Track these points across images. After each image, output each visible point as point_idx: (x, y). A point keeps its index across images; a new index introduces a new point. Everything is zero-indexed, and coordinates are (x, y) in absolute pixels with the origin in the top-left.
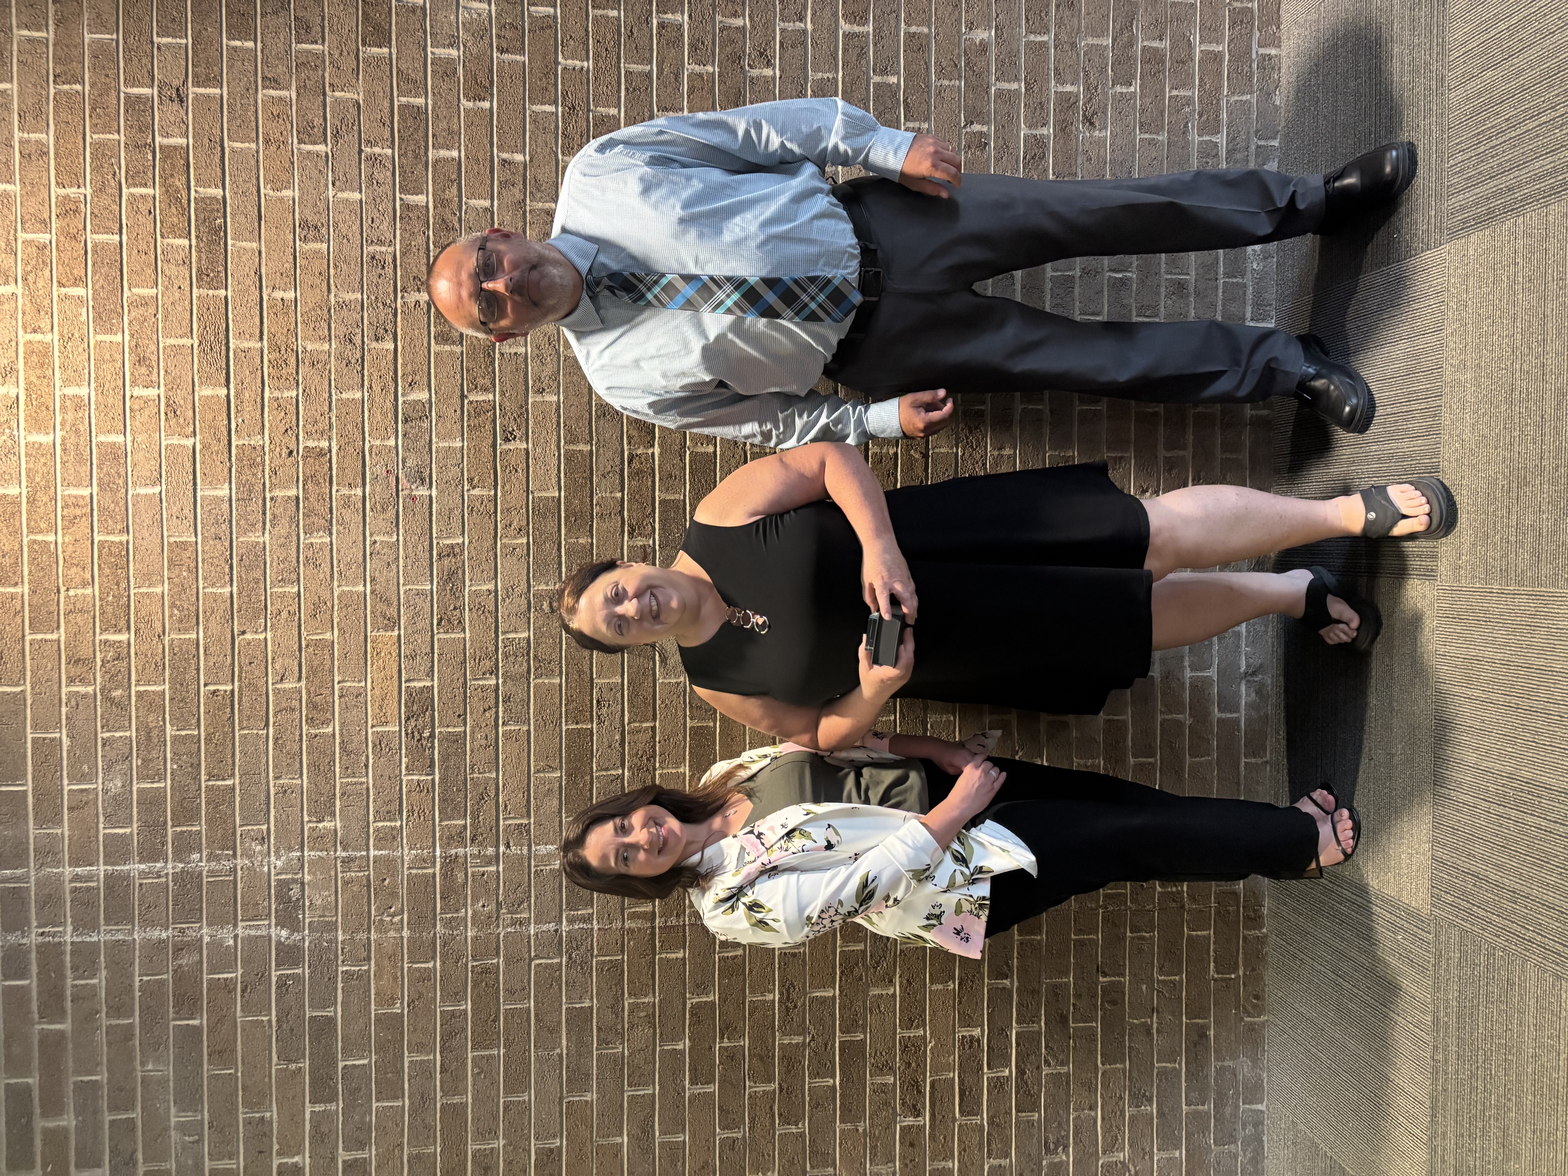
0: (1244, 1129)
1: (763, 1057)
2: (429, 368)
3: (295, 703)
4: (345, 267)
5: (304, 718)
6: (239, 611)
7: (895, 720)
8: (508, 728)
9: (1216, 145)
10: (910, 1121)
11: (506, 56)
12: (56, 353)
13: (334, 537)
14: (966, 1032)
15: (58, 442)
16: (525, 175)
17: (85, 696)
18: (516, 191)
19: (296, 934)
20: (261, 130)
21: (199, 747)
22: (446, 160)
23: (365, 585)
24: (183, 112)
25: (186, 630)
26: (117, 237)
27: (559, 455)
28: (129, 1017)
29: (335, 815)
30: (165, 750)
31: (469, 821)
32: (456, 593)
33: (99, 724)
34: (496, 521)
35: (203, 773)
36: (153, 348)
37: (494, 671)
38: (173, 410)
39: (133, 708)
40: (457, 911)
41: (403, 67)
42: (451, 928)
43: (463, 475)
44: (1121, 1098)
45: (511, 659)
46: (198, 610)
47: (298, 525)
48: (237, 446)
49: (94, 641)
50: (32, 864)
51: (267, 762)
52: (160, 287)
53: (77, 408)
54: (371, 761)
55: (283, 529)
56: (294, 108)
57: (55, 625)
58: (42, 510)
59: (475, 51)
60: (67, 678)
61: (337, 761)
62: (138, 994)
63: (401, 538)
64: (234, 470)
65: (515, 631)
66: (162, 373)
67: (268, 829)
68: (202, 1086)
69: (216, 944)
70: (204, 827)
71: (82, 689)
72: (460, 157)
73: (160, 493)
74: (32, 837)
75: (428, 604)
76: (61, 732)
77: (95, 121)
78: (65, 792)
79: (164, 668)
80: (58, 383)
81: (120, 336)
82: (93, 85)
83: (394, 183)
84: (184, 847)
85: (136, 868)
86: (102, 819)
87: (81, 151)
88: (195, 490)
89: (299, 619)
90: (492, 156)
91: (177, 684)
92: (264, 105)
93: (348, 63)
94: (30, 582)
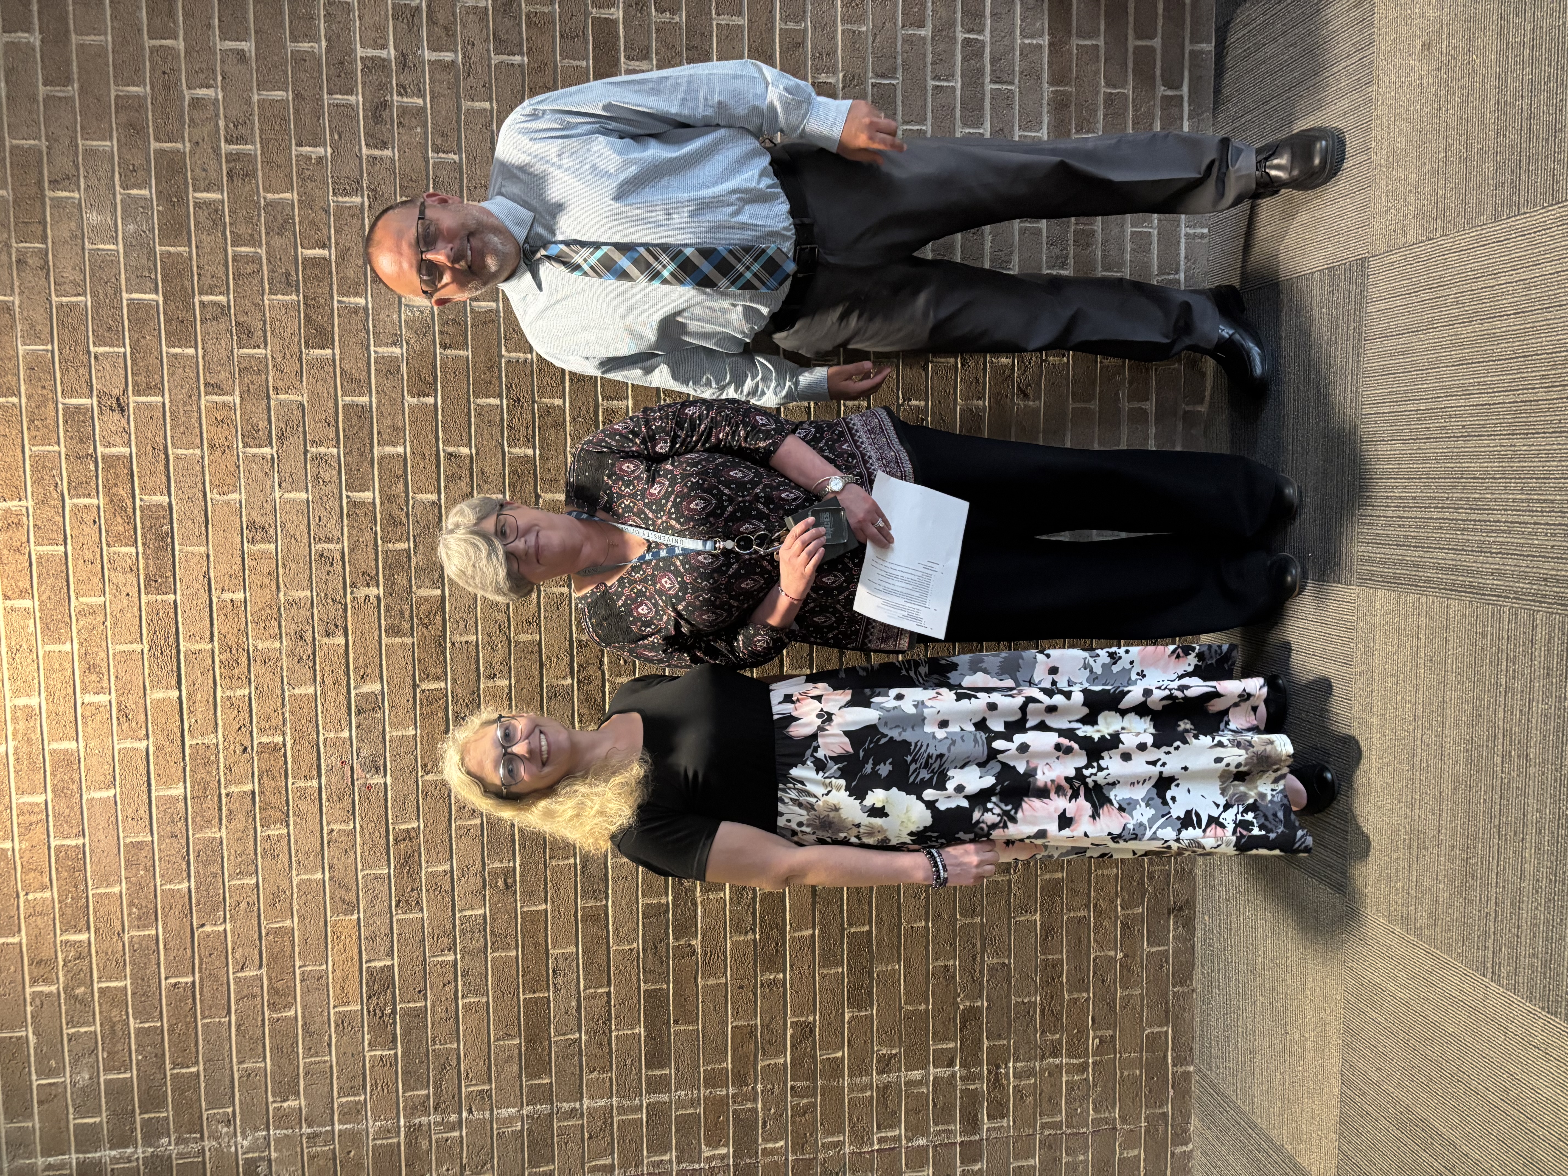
2: (381, 661)
3: (257, 990)
4: (293, 566)
5: (266, 1004)
6: (198, 904)
7: (843, 972)
8: (468, 1000)
9: (1145, 411)
11: (449, 352)
13: (291, 828)
15: (11, 752)
16: (471, 468)
17: (49, 995)
18: (463, 484)
20: (205, 435)
21: (163, 1038)
22: (391, 456)
23: (323, 873)
24: (124, 422)
25: (145, 927)
26: (62, 548)
29: (299, 1094)
30: (129, 1042)
31: (431, 1090)
32: (413, 875)
33: (64, 1021)
34: (450, 804)
35: (167, 1062)
36: (103, 655)
37: (452, 948)
38: (125, 714)
39: (97, 1004)
41: (347, 367)
43: (416, 761)
45: (469, 935)
46: (156, 907)
47: (254, 819)
48: (191, 746)
49: (55, 942)
50: (5, 1157)
51: (230, 1048)
52: (107, 595)
53: (29, 717)
54: (334, 1040)
55: (240, 822)
56: (238, 413)
57: (16, 929)
59: (418, 348)
60: (31, 979)
61: (300, 1042)
63: (358, 826)
64: (188, 769)
65: (472, 908)
66: (113, 678)
67: (234, 1112)
70: (171, 1113)
71: (45, 989)
73: (115, 796)
75: (386, 887)
76: (27, 1030)
77: (34, 433)
78: (34, 1087)
79: (125, 965)
80: (8, 694)
81: (68, 645)
82: (29, 397)
83: (341, 482)
84: (153, 1132)
85: (106, 1154)
86: (71, 1110)
87: (21, 464)
88: (149, 791)
89: (259, 909)
90: (438, 451)
91: (139, 979)
92: (207, 411)
93: (291, 366)
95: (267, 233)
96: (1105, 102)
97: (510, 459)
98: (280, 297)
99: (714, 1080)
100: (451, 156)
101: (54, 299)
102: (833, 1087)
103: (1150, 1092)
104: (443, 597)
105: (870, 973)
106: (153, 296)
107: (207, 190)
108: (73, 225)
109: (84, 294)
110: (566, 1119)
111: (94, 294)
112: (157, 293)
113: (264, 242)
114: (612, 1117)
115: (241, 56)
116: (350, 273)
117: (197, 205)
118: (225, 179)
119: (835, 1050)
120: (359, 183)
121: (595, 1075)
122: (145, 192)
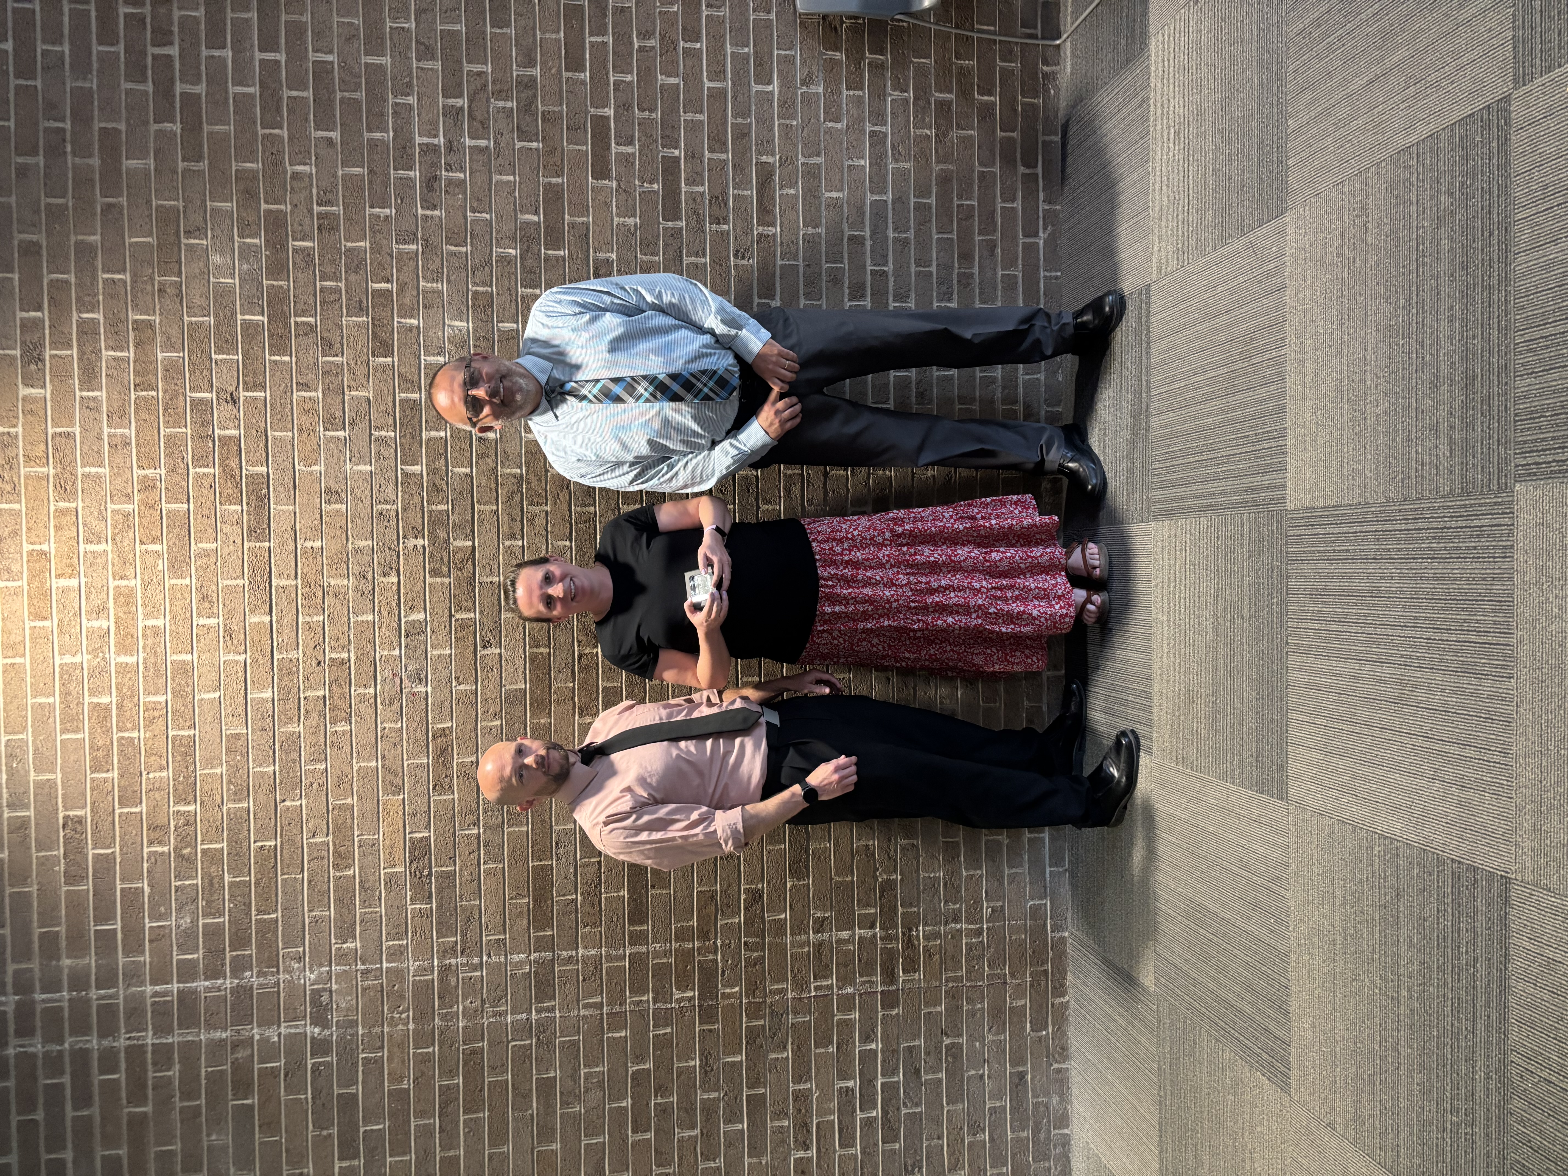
0: (1055, 1149)
1: (688, 1108)
2: (425, 595)
3: (324, 853)
4: (359, 522)
5: (331, 864)
6: (281, 784)
7: (785, 848)
8: (488, 866)
9: (1015, 411)
10: (801, 1154)
12: (139, 595)
13: (353, 725)
14: (843, 1084)
15: (141, 661)
17: (162, 854)
18: (490, 461)
19: (326, 1031)
20: (295, 422)
21: (250, 890)
22: (435, 439)
23: (377, 761)
24: (236, 411)
25: (240, 801)
26: (186, 506)
27: (525, 657)
28: (197, 1100)
29: (355, 938)
30: (224, 893)
31: (459, 938)
32: (447, 765)
33: (173, 875)
34: (477, 709)
35: (253, 909)
36: (214, 588)
37: (476, 824)
38: (229, 634)
39: (199, 862)
40: (451, 1007)
41: (403, 371)
42: (446, 1021)
43: (451, 675)
44: (961, 1129)
45: (489, 814)
46: (248, 785)
47: (325, 718)
48: (278, 659)
49: (169, 812)
50: (121, 985)
51: (303, 899)
52: (219, 542)
53: (156, 635)
54: (383, 895)
55: (314, 720)
56: (321, 405)
57: (139, 801)
58: (128, 714)
60: (148, 841)
61: (357, 896)
62: (204, 1082)
63: (405, 725)
64: (275, 677)
66: (221, 606)
67: (304, 951)
68: (254, 1150)
69: (265, 1041)
70: (254, 951)
71: (160, 849)
72: (446, 437)
73: (219, 697)
74: (121, 964)
75: (426, 774)
76: (143, 882)
77: (167, 419)
78: (147, 928)
79: (223, 830)
80: (140, 617)
81: (188, 579)
82: (165, 392)
83: (397, 458)
84: (239, 967)
85: (201, 984)
86: (175, 948)
87: (157, 442)
88: (246, 694)
89: (327, 789)
91: (233, 842)
92: (298, 404)
93: (361, 370)
94: (119, 768)
95: (346, 272)
96: (979, 178)
98: (354, 319)
99: (683, 935)
100: (484, 215)
101: (186, 319)
102: (778, 944)
103: (1034, 952)
104: (474, 547)
105: (807, 850)
106: (260, 318)
107: (302, 240)
108: (201, 264)
109: (209, 315)
110: (564, 965)
111: (216, 316)
112: (263, 315)
113: (343, 278)
114: (601, 964)
115: (330, 142)
116: (407, 301)
117: (295, 251)
118: (316, 232)
119: (780, 913)
120: (415, 235)
121: (588, 929)
122: (257, 241)
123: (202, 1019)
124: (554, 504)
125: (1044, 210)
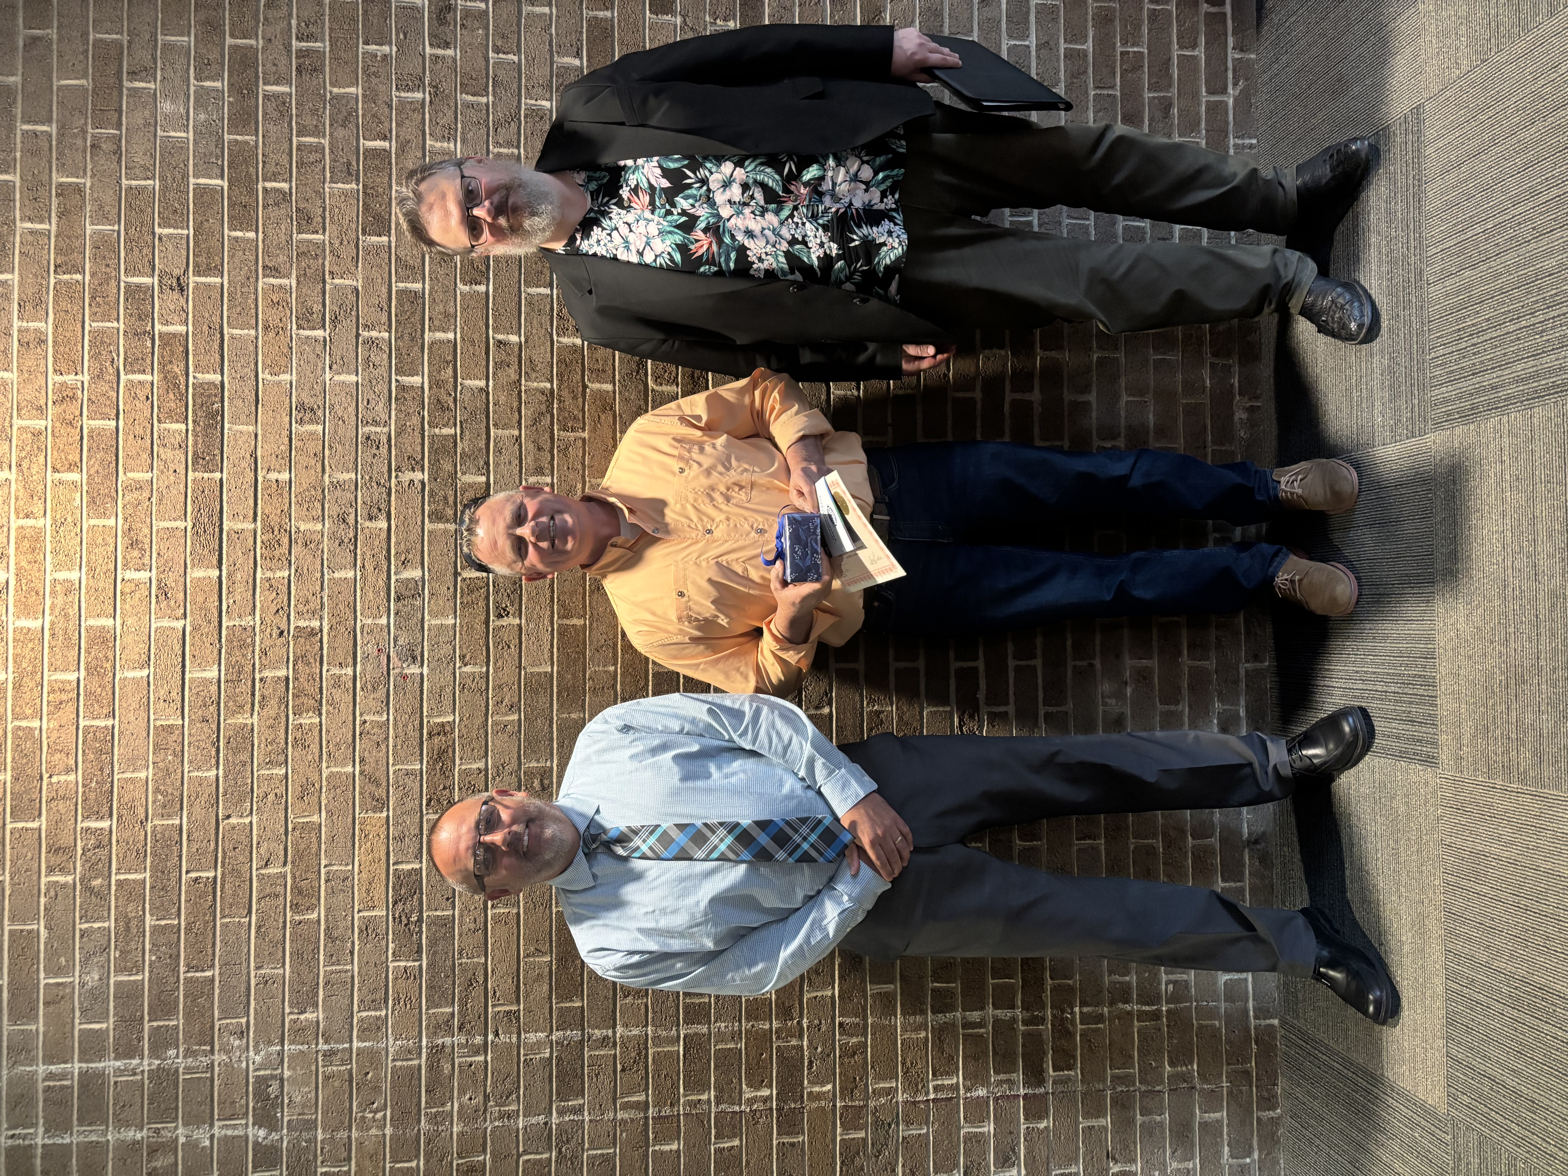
2: (423, 547)
3: (280, 889)
4: (340, 448)
5: (288, 904)
6: (225, 793)
8: (498, 911)
12: (48, 538)
13: (324, 717)
15: (47, 626)
16: (520, 356)
17: (64, 886)
18: (512, 372)
19: (274, 1134)
20: (260, 316)
21: (179, 938)
22: (442, 342)
23: (354, 766)
24: (182, 301)
25: (170, 816)
26: (114, 423)
27: (553, 630)
29: (317, 1006)
30: (144, 941)
31: (456, 1008)
32: (446, 773)
33: (77, 915)
34: (488, 698)
35: (182, 964)
36: (146, 531)
38: (164, 592)
39: (113, 898)
40: (443, 1105)
41: (402, 254)
42: (436, 1124)
43: (455, 652)
46: (182, 795)
47: (287, 706)
48: (228, 627)
49: (75, 828)
50: (5, 1063)
51: (249, 951)
52: (155, 471)
53: (68, 592)
54: (357, 948)
55: (272, 709)
56: (294, 295)
57: (37, 813)
58: (27, 696)
60: (47, 867)
61: (322, 948)
63: (391, 718)
64: (223, 651)
66: (154, 555)
67: (248, 1022)
69: (192, 1146)
70: (181, 1021)
71: (61, 879)
72: (455, 339)
73: (148, 676)
74: (5, 1034)
75: (418, 784)
76: (38, 923)
77: (95, 309)
78: (42, 986)
79: (146, 856)
80: (49, 568)
81: (113, 520)
82: (93, 275)
83: (390, 366)
84: (161, 1042)
85: (110, 1065)
86: (77, 1014)
87: (80, 339)
88: (183, 673)
89: (287, 801)
90: (487, 338)
91: (159, 871)
92: (264, 293)
93: (348, 252)
94: (13, 769)
95: (331, 125)
96: (1149, 18)
97: (558, 348)
98: (340, 185)
99: (757, 1011)
100: (511, 57)
101: (125, 182)
102: (885, 1026)
103: (1231, 1045)
104: (488, 484)
106: (218, 182)
107: (276, 83)
108: (147, 113)
109: (153, 178)
110: (597, 1048)
111: (163, 179)
112: (222, 178)
113: (328, 133)
114: (646, 1048)
117: (267, 97)
118: (294, 74)
119: (887, 984)
120: (421, 80)
121: (629, 1000)
122: (218, 84)
123: (111, 1112)
124: (594, 430)
125: (1234, 60)
